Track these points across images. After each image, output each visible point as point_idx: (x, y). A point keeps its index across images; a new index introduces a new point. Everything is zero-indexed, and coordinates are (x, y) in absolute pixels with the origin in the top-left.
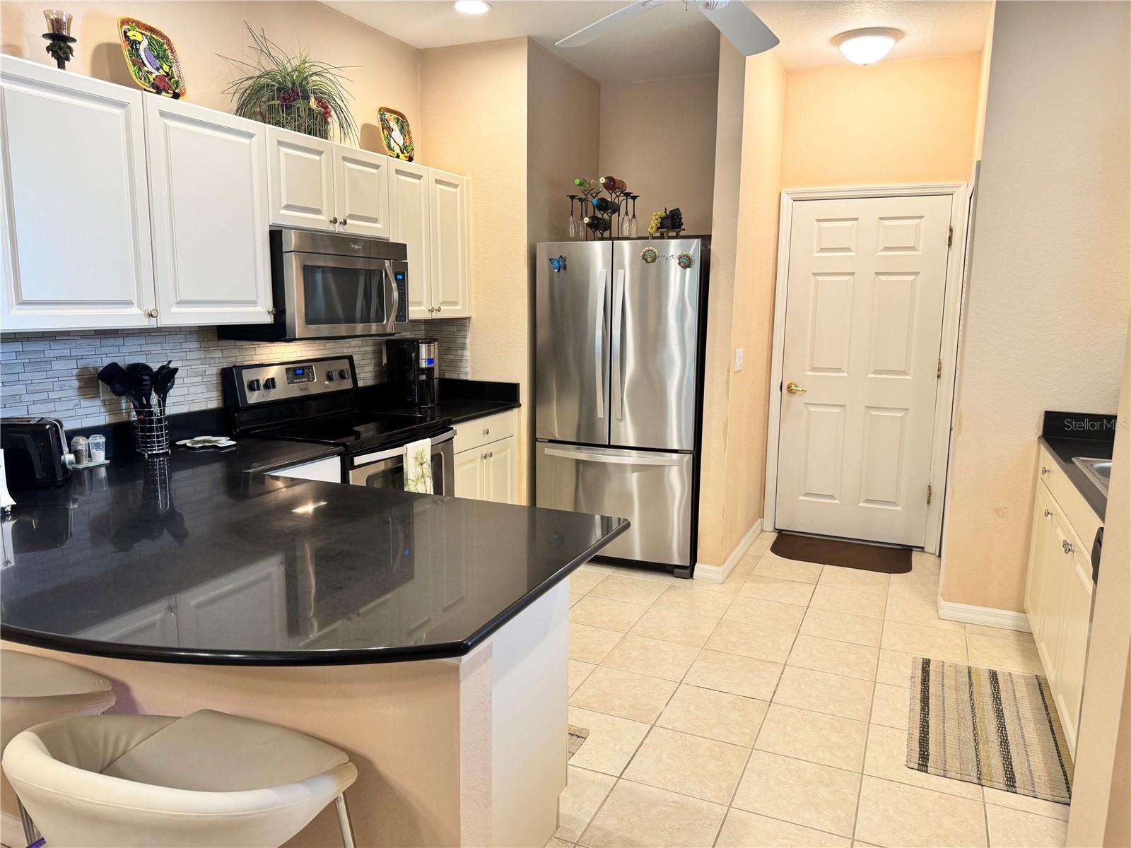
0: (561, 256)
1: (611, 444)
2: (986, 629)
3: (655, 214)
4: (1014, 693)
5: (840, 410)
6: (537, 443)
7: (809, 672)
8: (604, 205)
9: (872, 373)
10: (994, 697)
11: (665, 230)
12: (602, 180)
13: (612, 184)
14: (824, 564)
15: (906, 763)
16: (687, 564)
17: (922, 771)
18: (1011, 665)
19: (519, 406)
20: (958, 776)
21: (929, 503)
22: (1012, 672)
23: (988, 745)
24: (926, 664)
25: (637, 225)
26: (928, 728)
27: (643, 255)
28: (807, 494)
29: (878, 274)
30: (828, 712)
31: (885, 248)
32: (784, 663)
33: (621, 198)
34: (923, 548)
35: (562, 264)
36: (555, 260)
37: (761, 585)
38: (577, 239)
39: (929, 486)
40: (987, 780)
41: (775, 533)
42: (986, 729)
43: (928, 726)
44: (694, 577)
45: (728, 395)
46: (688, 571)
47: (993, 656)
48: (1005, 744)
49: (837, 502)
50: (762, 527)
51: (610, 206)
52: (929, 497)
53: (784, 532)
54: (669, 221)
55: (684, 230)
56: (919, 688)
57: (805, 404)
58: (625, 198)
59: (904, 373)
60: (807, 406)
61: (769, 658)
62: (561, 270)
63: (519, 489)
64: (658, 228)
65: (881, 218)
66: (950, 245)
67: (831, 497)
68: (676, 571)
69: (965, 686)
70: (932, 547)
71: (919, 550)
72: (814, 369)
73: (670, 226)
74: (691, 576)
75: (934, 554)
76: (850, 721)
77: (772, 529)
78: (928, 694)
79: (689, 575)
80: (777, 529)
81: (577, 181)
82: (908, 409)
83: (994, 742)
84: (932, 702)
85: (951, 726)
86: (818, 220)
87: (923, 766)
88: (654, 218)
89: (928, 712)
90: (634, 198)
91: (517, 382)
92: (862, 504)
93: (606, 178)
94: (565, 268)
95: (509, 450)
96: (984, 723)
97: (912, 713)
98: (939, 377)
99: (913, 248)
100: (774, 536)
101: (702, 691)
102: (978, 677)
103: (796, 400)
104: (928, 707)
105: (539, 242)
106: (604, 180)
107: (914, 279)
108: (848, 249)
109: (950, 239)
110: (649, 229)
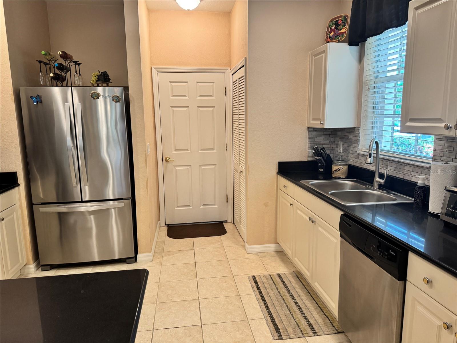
0: (38, 95)
1: (83, 200)
2: (266, 254)
3: (93, 73)
4: (291, 283)
5: (189, 167)
6: (34, 206)
7: (210, 300)
8: (61, 67)
9: (201, 150)
10: (285, 288)
11: (101, 82)
12: (60, 53)
13: (65, 56)
14: (193, 238)
15: (272, 338)
16: (134, 256)
17: (280, 339)
18: (283, 270)
19: (19, 185)
20: (295, 336)
21: (227, 202)
22: (285, 273)
23: (296, 313)
24: (254, 278)
25: (82, 78)
26: (272, 314)
27: (92, 95)
28: (179, 207)
29: (198, 107)
30: (229, 321)
31: (200, 95)
32: (198, 298)
33: (71, 64)
34: (227, 221)
35: (39, 100)
36: (34, 97)
37: (171, 257)
38: (45, 85)
39: (227, 195)
40: (306, 333)
41: (166, 227)
42: (291, 305)
43: (271, 313)
44: (137, 261)
45: (146, 167)
46: (134, 259)
47: (274, 267)
48: (301, 311)
49: (191, 208)
50: (160, 225)
51: (65, 68)
52: (227, 200)
53: (170, 226)
54: (103, 78)
55: (111, 82)
56: (258, 293)
57: (174, 166)
58: (74, 64)
59: (213, 149)
60: (175, 167)
61: (190, 298)
62: (39, 103)
63: (25, 234)
64: (97, 81)
65: (197, 82)
66: (225, 95)
67: (189, 206)
68: (127, 260)
69: (273, 286)
70: (230, 220)
71: (225, 222)
72: (176, 150)
73: (103, 80)
74: (136, 261)
75: (231, 223)
76: (240, 322)
77: (164, 225)
78: (263, 295)
79: (134, 261)
80: (166, 225)
81: (43, 53)
82: (216, 164)
83: (297, 311)
84: (266, 299)
85: (279, 308)
86: (170, 82)
87: (280, 337)
88: (94, 76)
89: (267, 305)
90: (79, 64)
91: (15, 171)
92: (201, 207)
93: (62, 52)
94: (41, 102)
95: (15, 213)
96: (289, 303)
97: (262, 308)
98: (226, 150)
99: (211, 96)
100: (166, 229)
101: (166, 331)
102: (275, 279)
103: (170, 165)
104: (266, 302)
105: (21, 86)
106: (61, 53)
107: (213, 109)
108: (185, 96)
109: (225, 92)
110: (92, 82)
